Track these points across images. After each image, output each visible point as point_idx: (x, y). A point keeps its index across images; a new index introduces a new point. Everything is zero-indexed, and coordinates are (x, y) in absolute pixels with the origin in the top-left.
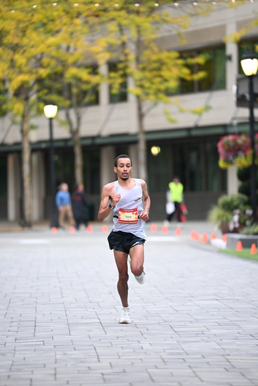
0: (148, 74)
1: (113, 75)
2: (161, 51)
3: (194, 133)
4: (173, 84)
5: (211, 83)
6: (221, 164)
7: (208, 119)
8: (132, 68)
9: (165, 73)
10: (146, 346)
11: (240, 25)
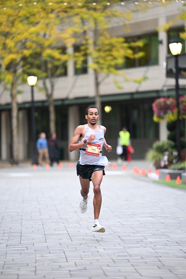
0: (102, 54)
1: (77, 54)
2: (111, 37)
3: (136, 96)
4: (120, 61)
5: (148, 61)
6: (155, 119)
7: (146, 86)
8: (91, 49)
9: (115, 53)
10: (101, 250)
11: (168, 19)
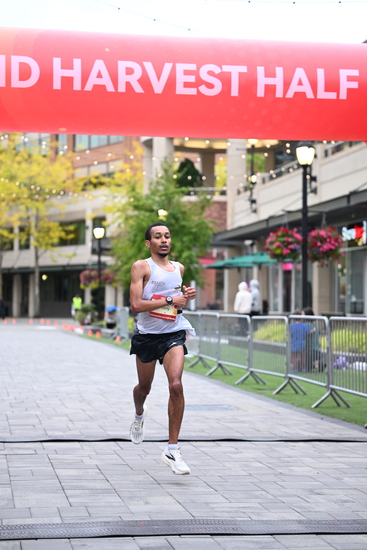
0: (42, 234)
1: (22, 234)
2: (49, 221)
3: (68, 268)
4: (56, 241)
5: (77, 240)
6: (82, 286)
7: (75, 261)
8: (33, 230)
9: (52, 234)
10: (35, 388)
11: (94, 210)
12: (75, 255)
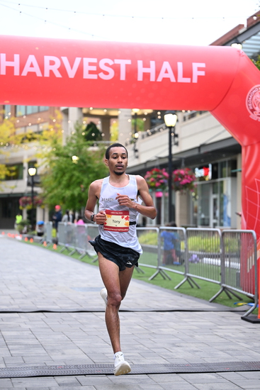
3: (11, 196)
4: (3, 177)
5: (18, 177)
6: (21, 208)
7: (16, 191)
11: (29, 156)
12: (16, 186)
